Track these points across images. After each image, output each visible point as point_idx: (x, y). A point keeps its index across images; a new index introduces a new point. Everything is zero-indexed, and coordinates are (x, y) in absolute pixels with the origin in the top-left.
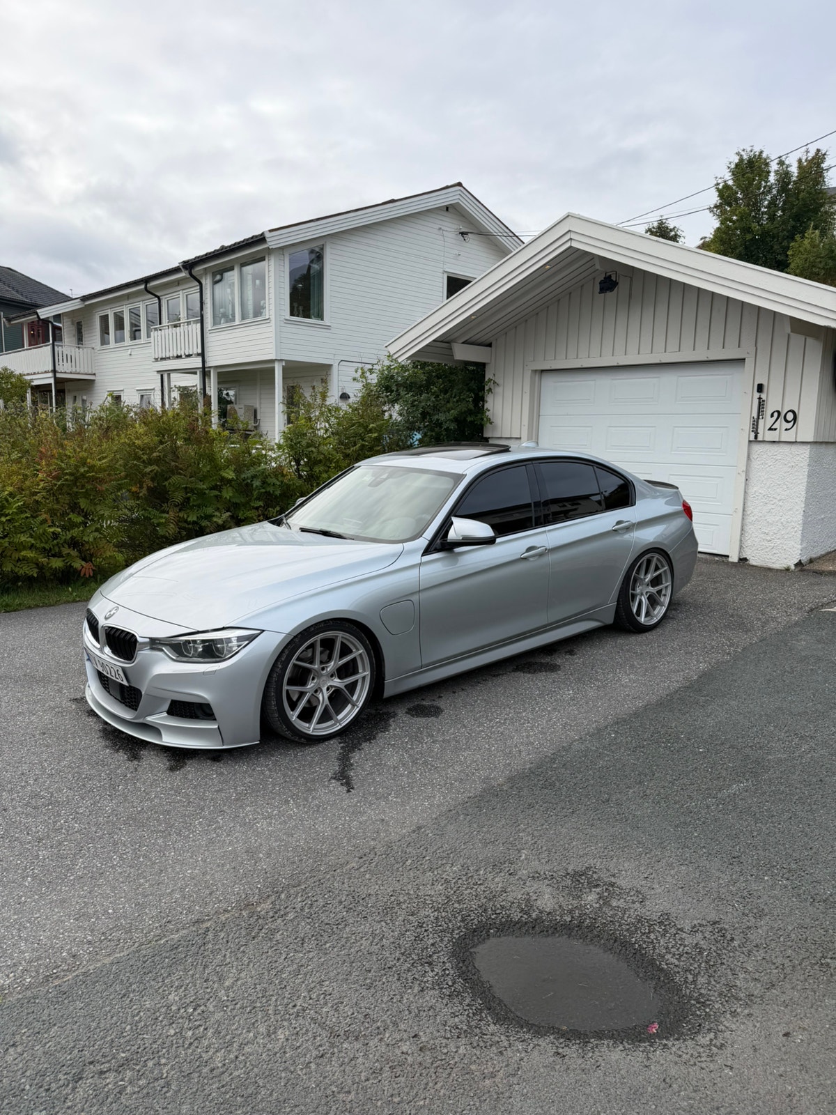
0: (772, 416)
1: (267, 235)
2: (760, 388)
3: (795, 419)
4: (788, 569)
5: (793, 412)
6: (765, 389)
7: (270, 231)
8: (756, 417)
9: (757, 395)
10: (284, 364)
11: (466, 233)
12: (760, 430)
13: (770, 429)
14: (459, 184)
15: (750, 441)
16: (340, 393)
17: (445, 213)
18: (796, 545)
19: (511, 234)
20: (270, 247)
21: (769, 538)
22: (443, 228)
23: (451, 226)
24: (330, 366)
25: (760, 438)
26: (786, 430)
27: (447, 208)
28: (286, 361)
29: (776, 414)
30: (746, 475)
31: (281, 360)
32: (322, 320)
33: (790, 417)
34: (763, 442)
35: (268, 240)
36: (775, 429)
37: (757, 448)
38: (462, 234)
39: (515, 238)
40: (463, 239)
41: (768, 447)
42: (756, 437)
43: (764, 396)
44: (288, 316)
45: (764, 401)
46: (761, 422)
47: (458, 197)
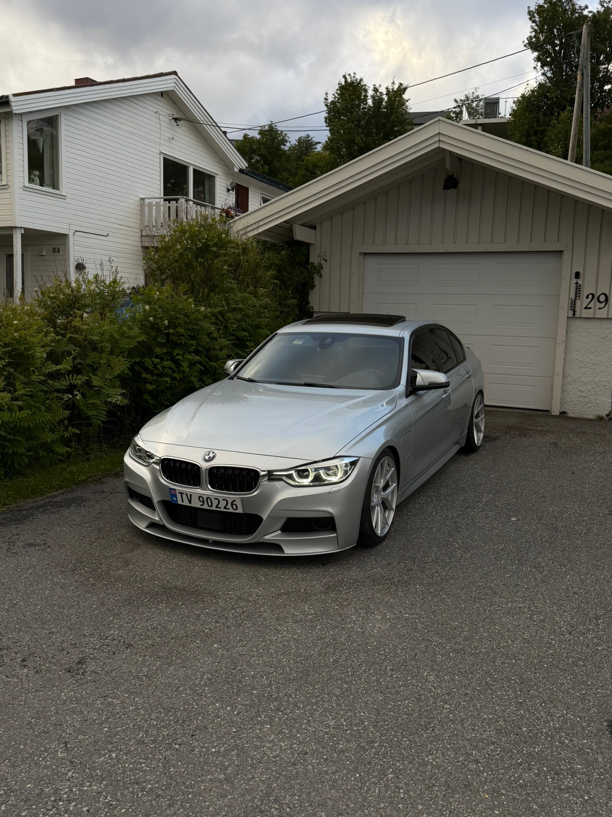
0: (587, 297)
1: (12, 99)
2: (577, 275)
3: (607, 300)
4: (601, 418)
5: (605, 295)
6: (581, 276)
7: (15, 95)
8: (573, 298)
9: (574, 281)
10: (23, 232)
11: (180, 119)
12: (578, 309)
13: (586, 308)
14: (175, 73)
15: (568, 317)
16: (76, 263)
17: (160, 98)
18: (607, 400)
19: (215, 125)
20: (14, 112)
21: (584, 395)
22: (160, 112)
23: (165, 110)
24: (64, 236)
25: (577, 315)
26: (600, 308)
27: (162, 94)
28: (25, 229)
29: (590, 297)
30: (566, 345)
31: (21, 228)
32: (58, 190)
33: (602, 298)
34: (581, 318)
35: (12, 104)
36: (590, 308)
37: (576, 324)
38: (176, 119)
39: (217, 128)
40: (175, 124)
41: (582, 322)
42: (574, 314)
43: (580, 282)
44: (27, 184)
45: (580, 286)
46: (578, 303)
47: (174, 85)
